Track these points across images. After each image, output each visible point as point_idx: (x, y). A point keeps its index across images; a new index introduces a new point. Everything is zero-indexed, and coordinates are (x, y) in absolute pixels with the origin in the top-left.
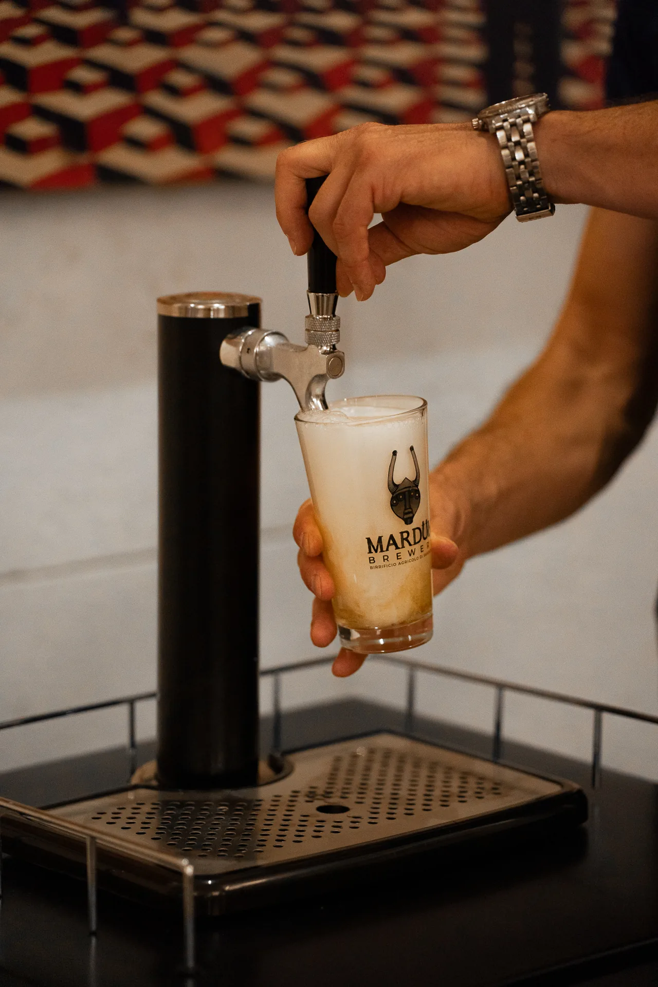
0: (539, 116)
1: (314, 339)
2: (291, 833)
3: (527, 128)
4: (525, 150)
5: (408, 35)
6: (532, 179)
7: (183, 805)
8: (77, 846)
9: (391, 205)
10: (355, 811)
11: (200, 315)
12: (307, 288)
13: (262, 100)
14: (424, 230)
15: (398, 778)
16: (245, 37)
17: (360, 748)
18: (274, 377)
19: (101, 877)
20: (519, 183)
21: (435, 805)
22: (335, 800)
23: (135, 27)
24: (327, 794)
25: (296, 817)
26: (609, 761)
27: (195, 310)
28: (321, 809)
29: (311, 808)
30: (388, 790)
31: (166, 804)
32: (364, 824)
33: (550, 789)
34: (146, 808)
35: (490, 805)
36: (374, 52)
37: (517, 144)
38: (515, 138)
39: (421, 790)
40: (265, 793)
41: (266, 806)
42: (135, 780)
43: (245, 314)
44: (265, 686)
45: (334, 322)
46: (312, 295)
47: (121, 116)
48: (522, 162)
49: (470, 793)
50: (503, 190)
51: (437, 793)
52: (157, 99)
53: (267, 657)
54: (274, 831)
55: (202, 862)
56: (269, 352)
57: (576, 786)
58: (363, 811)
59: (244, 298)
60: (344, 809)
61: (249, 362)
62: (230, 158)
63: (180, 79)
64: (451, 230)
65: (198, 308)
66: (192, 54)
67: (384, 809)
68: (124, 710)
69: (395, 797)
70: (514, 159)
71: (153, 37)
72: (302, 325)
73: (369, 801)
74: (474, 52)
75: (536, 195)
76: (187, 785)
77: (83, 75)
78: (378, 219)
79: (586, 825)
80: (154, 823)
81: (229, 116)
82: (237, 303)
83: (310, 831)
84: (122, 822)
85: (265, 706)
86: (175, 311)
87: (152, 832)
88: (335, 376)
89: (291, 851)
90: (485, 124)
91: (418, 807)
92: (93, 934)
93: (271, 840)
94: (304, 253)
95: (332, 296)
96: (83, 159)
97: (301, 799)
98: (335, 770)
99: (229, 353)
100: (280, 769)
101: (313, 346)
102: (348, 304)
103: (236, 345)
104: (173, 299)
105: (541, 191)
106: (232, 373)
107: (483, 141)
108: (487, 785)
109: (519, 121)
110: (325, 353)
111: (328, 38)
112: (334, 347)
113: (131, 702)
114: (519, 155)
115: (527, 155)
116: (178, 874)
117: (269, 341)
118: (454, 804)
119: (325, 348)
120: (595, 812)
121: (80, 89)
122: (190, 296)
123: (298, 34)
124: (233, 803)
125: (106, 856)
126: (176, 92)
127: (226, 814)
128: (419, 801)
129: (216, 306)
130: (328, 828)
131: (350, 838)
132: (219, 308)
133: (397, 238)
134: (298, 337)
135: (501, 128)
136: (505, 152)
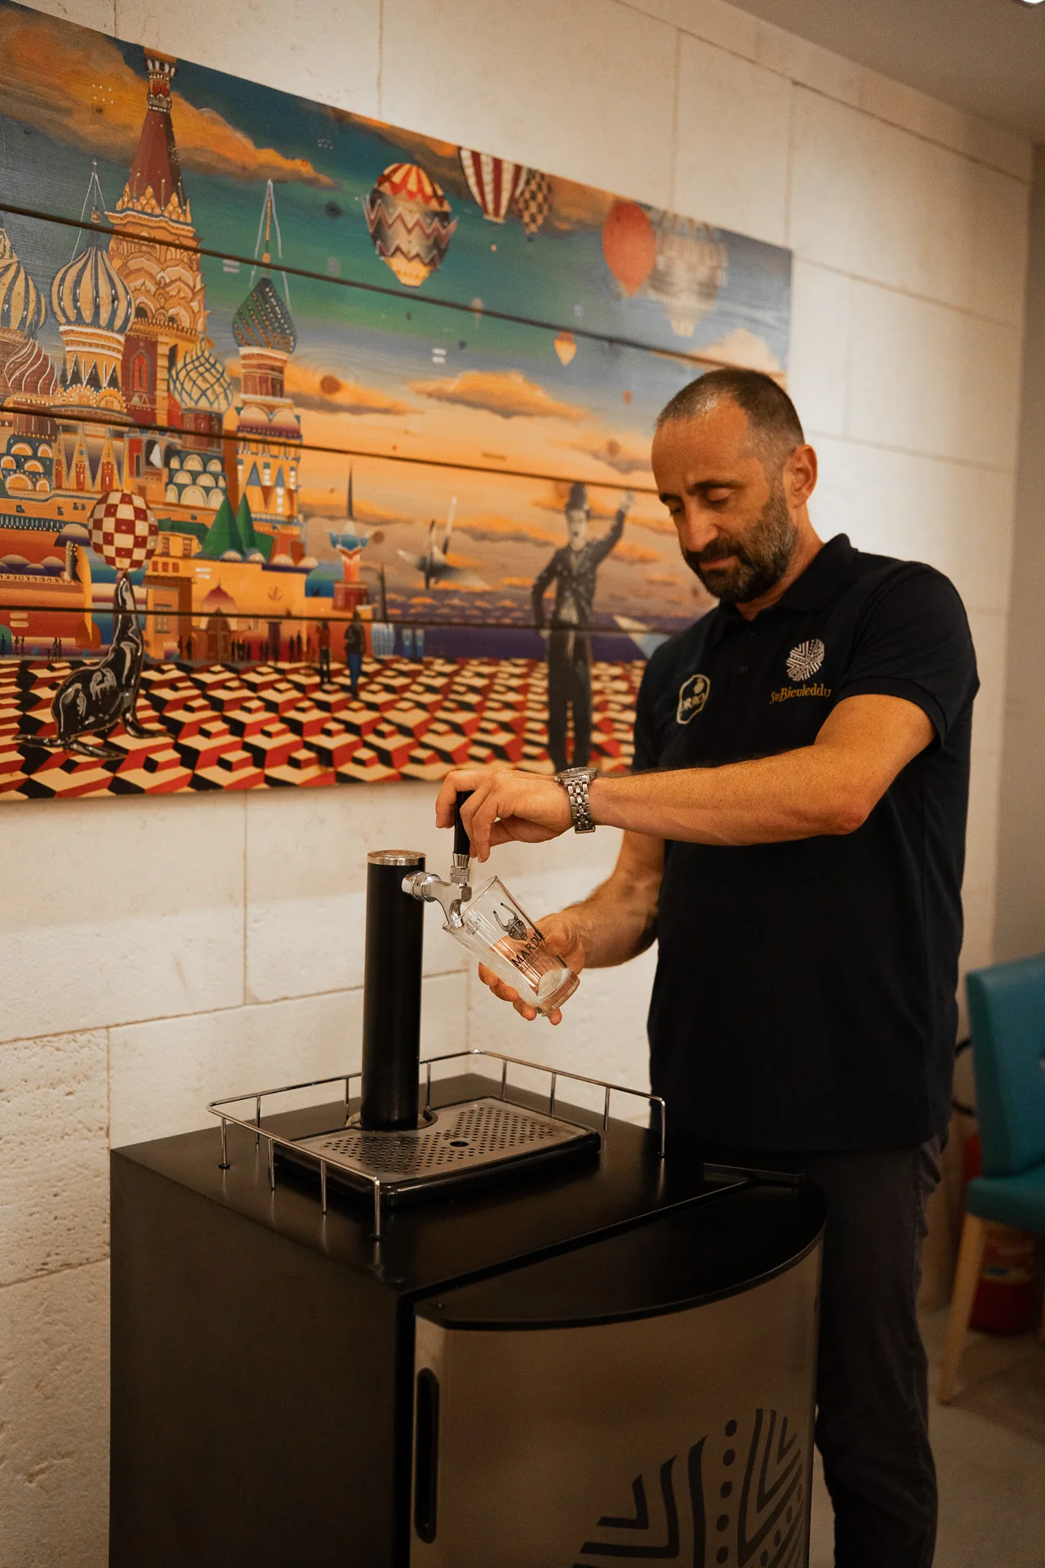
0: (591, 780)
1: (455, 880)
2: (435, 1159)
3: (585, 786)
4: (582, 797)
5: (508, 706)
6: (585, 814)
7: (374, 1140)
8: (316, 1162)
9: (506, 815)
10: (472, 1145)
11: (391, 864)
12: (453, 850)
13: (428, 739)
14: (523, 830)
15: (496, 1126)
16: (421, 706)
17: (475, 1106)
18: (431, 899)
19: (328, 1180)
20: (578, 815)
21: (516, 1142)
22: (460, 1139)
23: (361, 701)
24: (456, 1135)
25: (438, 1148)
26: (612, 1114)
27: (389, 861)
28: (453, 1144)
29: (447, 1143)
30: (490, 1133)
31: (365, 1139)
32: (476, 1153)
33: (582, 1132)
34: (354, 1141)
35: (548, 1142)
36: (489, 714)
37: (579, 794)
38: (578, 791)
39: (509, 1133)
40: (421, 1133)
41: (422, 1141)
42: (348, 1124)
43: (416, 863)
44: (422, 1069)
45: (466, 871)
46: (455, 855)
47: (352, 747)
48: (580, 804)
49: (536, 1135)
50: (570, 817)
51: (517, 1135)
52: (372, 738)
53: (424, 1055)
54: (426, 1157)
55: (385, 1174)
56: (429, 886)
57: (595, 1130)
58: (476, 1145)
59: (416, 854)
60: (465, 1144)
61: (418, 891)
62: (410, 769)
63: (385, 727)
64: (537, 833)
65: (390, 860)
66: (391, 715)
67: (488, 1144)
68: (344, 1081)
69: (494, 1137)
70: (576, 802)
71: (371, 706)
72: (449, 870)
73: (479, 1140)
74: (545, 715)
75: (587, 822)
76: (378, 1129)
77: (332, 726)
78: (498, 819)
79: (600, 1152)
80: (359, 1150)
81: (410, 747)
82: (413, 857)
83: (446, 1157)
84: (341, 1149)
85: (422, 1079)
86: (377, 861)
87: (357, 1156)
88: (466, 901)
89: (436, 1170)
90: (562, 781)
91: (507, 1144)
92: (324, 1213)
93: (424, 1163)
94: (450, 826)
95: (467, 856)
96: (331, 770)
97: (441, 1138)
98: (461, 1119)
99: (407, 885)
100: (430, 1119)
101: (454, 884)
102: (474, 862)
103: (411, 880)
104: (378, 854)
105: (590, 820)
106: (408, 896)
107: (561, 789)
108: (546, 1130)
109: (580, 782)
110: (461, 888)
111: (465, 707)
112: (466, 884)
113: (347, 1078)
114: (580, 800)
115: (583, 801)
116: (372, 1183)
117: (430, 879)
118: (527, 1141)
119: (461, 885)
120: (605, 1144)
121: (329, 733)
122: (386, 852)
123: (448, 704)
124: (403, 1140)
125: (331, 1168)
126: (382, 735)
127: (399, 1146)
128: (508, 1139)
129: (400, 859)
130: (456, 1155)
131: (467, 1163)
132: (402, 861)
133: (505, 830)
134: (446, 878)
135: (571, 785)
136: (572, 798)
